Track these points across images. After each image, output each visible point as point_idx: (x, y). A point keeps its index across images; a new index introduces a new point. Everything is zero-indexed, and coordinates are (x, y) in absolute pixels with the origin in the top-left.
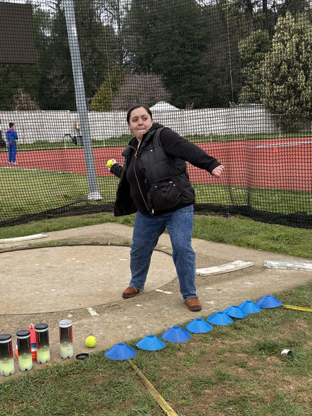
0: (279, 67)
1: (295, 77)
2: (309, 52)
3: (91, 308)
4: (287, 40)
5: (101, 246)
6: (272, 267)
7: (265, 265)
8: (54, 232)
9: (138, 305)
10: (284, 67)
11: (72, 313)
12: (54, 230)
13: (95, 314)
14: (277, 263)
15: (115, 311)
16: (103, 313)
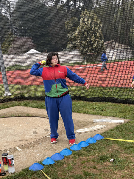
0: (83, 33)
2: (96, 26)
3: (18, 147)
4: (86, 21)
5: (16, 117)
6: (97, 122)
7: (94, 121)
9: (40, 144)
11: (9, 150)
13: (20, 150)
14: (99, 120)
15: (30, 148)
16: (24, 149)
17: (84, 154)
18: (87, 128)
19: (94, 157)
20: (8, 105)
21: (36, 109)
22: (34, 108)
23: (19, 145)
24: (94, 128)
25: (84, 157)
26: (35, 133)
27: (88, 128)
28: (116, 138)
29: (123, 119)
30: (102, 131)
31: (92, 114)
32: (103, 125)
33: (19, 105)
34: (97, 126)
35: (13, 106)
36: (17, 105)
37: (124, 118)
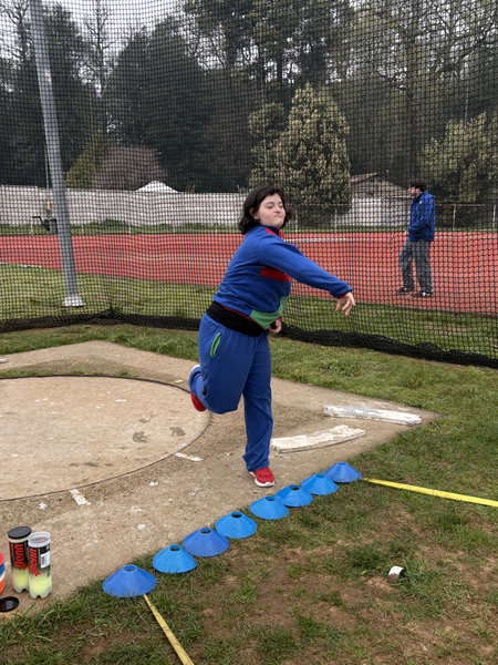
0: (296, 147)
1: (314, 162)
2: (330, 132)
3: (76, 491)
6: (336, 416)
7: (326, 412)
8: (15, 355)
9: (152, 484)
10: (302, 148)
11: (45, 501)
12: (17, 351)
14: (342, 409)
15: (116, 496)
16: (97, 499)
17: (297, 537)
18: (304, 433)
19: (330, 550)
20: (69, 336)
21: (151, 354)
22: (146, 350)
23: (84, 481)
24: (327, 437)
25: (298, 551)
26: (139, 437)
27: (308, 433)
28: (400, 480)
29: (415, 410)
30: (353, 450)
31: (318, 385)
32: (355, 427)
33: (100, 339)
34: (337, 429)
35: (85, 339)
36: (96, 338)
37: (420, 407)
